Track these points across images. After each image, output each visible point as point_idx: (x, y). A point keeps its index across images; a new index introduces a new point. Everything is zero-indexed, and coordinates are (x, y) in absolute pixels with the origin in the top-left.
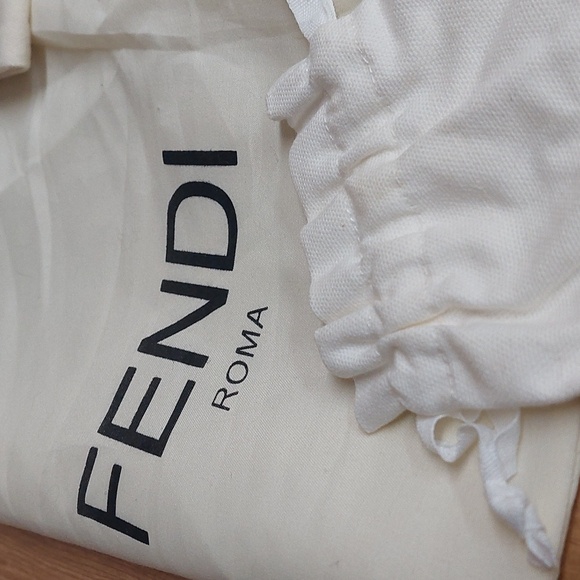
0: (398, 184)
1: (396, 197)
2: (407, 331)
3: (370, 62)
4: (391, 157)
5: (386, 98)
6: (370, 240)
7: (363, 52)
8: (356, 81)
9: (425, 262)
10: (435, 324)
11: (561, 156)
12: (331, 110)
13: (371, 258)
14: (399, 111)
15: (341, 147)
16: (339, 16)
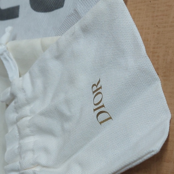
0: (29, 127)
1: (28, 131)
2: (26, 170)
3: (25, 92)
4: (29, 118)
5: (28, 102)
6: (21, 141)
7: (23, 89)
8: (21, 96)
9: (33, 150)
10: (33, 169)
11: (67, 126)
12: (15, 103)
13: (20, 147)
14: (32, 106)
15: (17, 113)
16: (20, 76)
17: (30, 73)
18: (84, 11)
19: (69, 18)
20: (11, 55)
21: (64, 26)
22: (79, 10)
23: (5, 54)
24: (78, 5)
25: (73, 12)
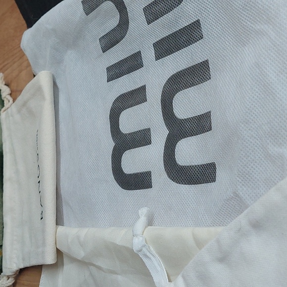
16: (170, 281)
17: (183, 277)
18: (249, 196)
19: (227, 202)
20: (152, 249)
21: (223, 212)
22: (241, 193)
23: (144, 249)
24: (239, 187)
25: (232, 195)
